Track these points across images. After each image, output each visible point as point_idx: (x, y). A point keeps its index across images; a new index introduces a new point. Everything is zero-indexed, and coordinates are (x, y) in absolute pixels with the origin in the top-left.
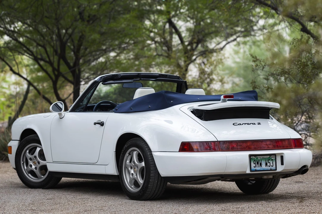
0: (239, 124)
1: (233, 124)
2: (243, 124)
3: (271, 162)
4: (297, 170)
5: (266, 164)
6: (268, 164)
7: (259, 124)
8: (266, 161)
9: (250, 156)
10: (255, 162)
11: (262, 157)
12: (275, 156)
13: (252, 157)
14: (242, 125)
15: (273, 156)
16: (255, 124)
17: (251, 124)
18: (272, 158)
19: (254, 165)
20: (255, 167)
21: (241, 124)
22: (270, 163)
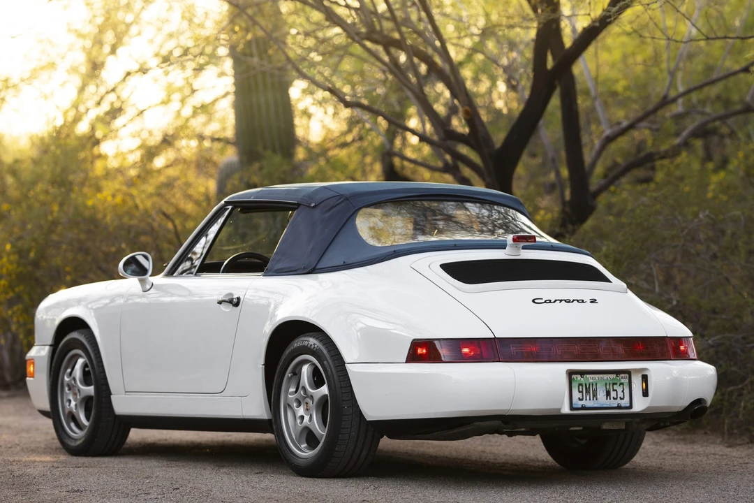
0: (545, 302)
1: (533, 301)
2: (556, 300)
3: (619, 389)
4: (681, 410)
5: (608, 394)
6: (613, 394)
7: (593, 301)
8: (608, 387)
9: (571, 373)
10: (581, 387)
11: (597, 376)
12: (628, 376)
13: (574, 376)
14: (554, 302)
15: (623, 375)
16: (583, 301)
17: (574, 300)
18: (622, 381)
19: (580, 395)
20: (582, 400)
21: (550, 302)
22: (616, 390)
